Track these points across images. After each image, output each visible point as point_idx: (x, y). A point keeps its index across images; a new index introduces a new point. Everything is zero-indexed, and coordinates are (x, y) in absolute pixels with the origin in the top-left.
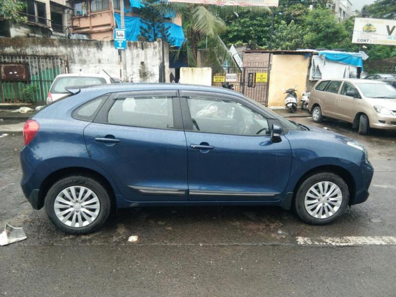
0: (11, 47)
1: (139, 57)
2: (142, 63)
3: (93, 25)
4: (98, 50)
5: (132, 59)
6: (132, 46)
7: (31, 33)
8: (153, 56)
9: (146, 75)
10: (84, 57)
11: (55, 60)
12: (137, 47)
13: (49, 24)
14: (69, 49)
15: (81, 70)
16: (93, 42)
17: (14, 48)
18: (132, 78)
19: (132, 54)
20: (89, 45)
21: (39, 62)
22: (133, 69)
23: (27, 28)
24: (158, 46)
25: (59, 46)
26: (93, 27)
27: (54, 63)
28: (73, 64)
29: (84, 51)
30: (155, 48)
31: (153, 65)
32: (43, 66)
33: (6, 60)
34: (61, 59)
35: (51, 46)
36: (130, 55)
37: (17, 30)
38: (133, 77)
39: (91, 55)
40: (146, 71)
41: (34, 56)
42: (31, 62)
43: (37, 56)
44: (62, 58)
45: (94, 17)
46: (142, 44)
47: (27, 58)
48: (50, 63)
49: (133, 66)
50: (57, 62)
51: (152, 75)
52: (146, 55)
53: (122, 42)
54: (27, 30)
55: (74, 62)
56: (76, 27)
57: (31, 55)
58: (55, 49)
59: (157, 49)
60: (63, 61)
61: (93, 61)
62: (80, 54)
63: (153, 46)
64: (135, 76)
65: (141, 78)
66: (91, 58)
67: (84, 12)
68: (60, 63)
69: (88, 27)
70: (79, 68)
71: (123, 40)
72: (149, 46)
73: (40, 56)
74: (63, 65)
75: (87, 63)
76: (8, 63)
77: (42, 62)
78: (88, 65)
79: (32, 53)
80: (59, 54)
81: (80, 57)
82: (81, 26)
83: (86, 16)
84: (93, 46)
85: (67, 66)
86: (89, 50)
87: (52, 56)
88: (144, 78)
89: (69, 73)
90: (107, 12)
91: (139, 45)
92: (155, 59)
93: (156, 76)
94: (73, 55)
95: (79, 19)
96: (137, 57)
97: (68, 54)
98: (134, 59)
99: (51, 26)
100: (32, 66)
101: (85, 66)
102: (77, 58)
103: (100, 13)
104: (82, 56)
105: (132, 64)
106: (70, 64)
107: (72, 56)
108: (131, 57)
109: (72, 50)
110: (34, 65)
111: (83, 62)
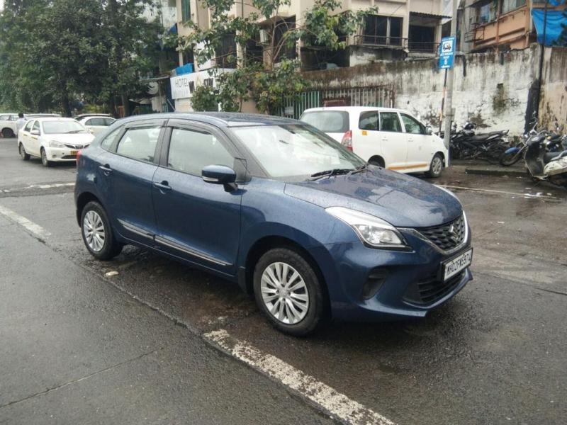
0: (337, 80)
1: (495, 76)
2: (500, 86)
3: (500, 34)
4: (434, 72)
5: (484, 81)
6: (486, 61)
7: (377, 59)
8: (520, 73)
9: (504, 105)
10: (415, 83)
11: (379, 92)
12: (493, 62)
13: (405, 44)
14: (397, 75)
15: (408, 103)
16: (428, 62)
17: (339, 81)
18: (480, 110)
19: (484, 72)
20: (423, 67)
21: (361, 95)
22: (482, 96)
23: (372, 53)
24: (530, 57)
25: (386, 72)
26: (501, 37)
27: (377, 96)
28: (400, 95)
29: (415, 75)
30: (524, 59)
31: (518, 87)
32: (365, 100)
33: (330, 95)
34: (386, 90)
35: (377, 74)
36: (482, 75)
37: (359, 57)
38: (482, 108)
39: (424, 81)
40: (504, 98)
41: (358, 88)
42: (354, 96)
43: (361, 88)
44: (388, 87)
45: (503, 22)
46: (502, 54)
47: (350, 92)
48: (373, 95)
49: (485, 91)
50: (381, 94)
51: (515, 104)
52: (507, 72)
53: (448, 57)
54: (371, 56)
55: (401, 92)
56: (479, 40)
57: (355, 88)
58: (381, 77)
59: (529, 61)
60: (388, 92)
61: (426, 89)
62: (410, 80)
63: (521, 57)
64: (485, 106)
65: (494, 109)
66: (424, 84)
67: (491, 17)
68: (383, 95)
69: (494, 39)
70: (407, 100)
71: (450, 54)
72: (515, 58)
73: (363, 88)
74: (388, 97)
75: (418, 92)
76: (332, 99)
77: (365, 95)
78: (419, 95)
79: (356, 85)
80: (385, 83)
81: (410, 84)
82: (486, 38)
83: (493, 23)
84: (429, 67)
85: (393, 98)
86: (423, 73)
87: (377, 87)
88: (500, 110)
89: (393, 107)
90: (522, 11)
91: (497, 58)
92: (522, 76)
93: (521, 105)
94: (401, 83)
95: (484, 27)
96: (492, 77)
97: (396, 81)
98: (487, 81)
99: (407, 46)
100: (354, 100)
101: (414, 97)
102: (405, 87)
103: (512, 13)
104: (412, 83)
105: (483, 88)
106: (396, 95)
107: (400, 85)
108: (481, 78)
109: (401, 76)
110: (356, 99)
111: (413, 91)
